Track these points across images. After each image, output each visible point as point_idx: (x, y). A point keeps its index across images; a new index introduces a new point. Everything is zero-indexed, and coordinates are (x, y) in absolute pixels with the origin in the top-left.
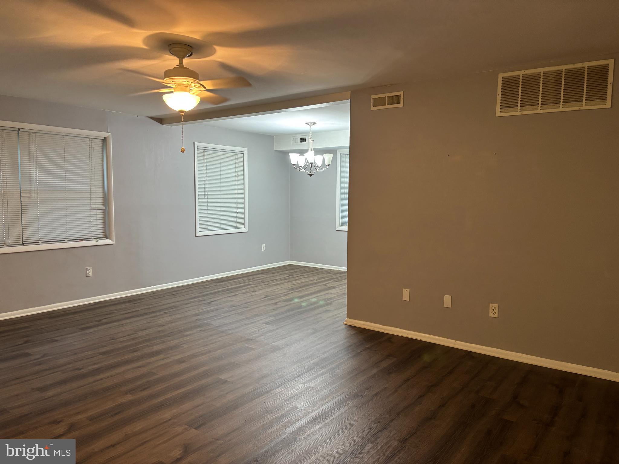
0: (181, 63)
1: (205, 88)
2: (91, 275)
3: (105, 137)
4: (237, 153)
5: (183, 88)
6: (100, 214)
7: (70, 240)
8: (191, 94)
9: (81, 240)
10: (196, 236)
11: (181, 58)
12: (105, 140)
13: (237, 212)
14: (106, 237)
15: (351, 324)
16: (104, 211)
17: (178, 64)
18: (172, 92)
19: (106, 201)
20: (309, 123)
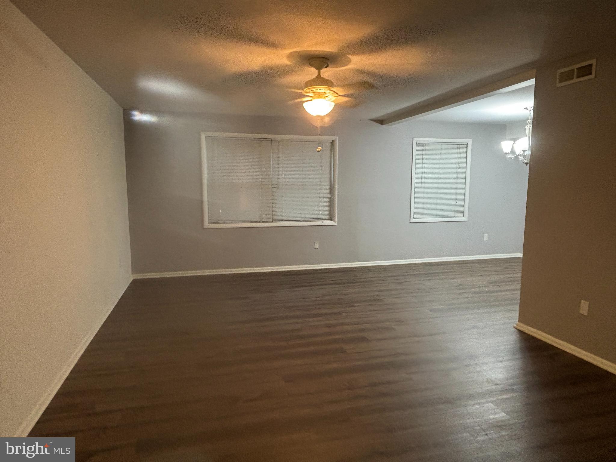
0: (319, 73)
1: (337, 94)
2: (318, 247)
3: (333, 140)
4: (459, 145)
5: (319, 95)
6: (327, 201)
7: (304, 220)
8: (326, 100)
9: (312, 221)
10: (410, 222)
11: (319, 69)
12: (332, 143)
13: (456, 202)
14: (331, 219)
15: (522, 329)
16: (330, 198)
17: (316, 75)
18: (311, 100)
19: (332, 190)
20: (528, 108)
